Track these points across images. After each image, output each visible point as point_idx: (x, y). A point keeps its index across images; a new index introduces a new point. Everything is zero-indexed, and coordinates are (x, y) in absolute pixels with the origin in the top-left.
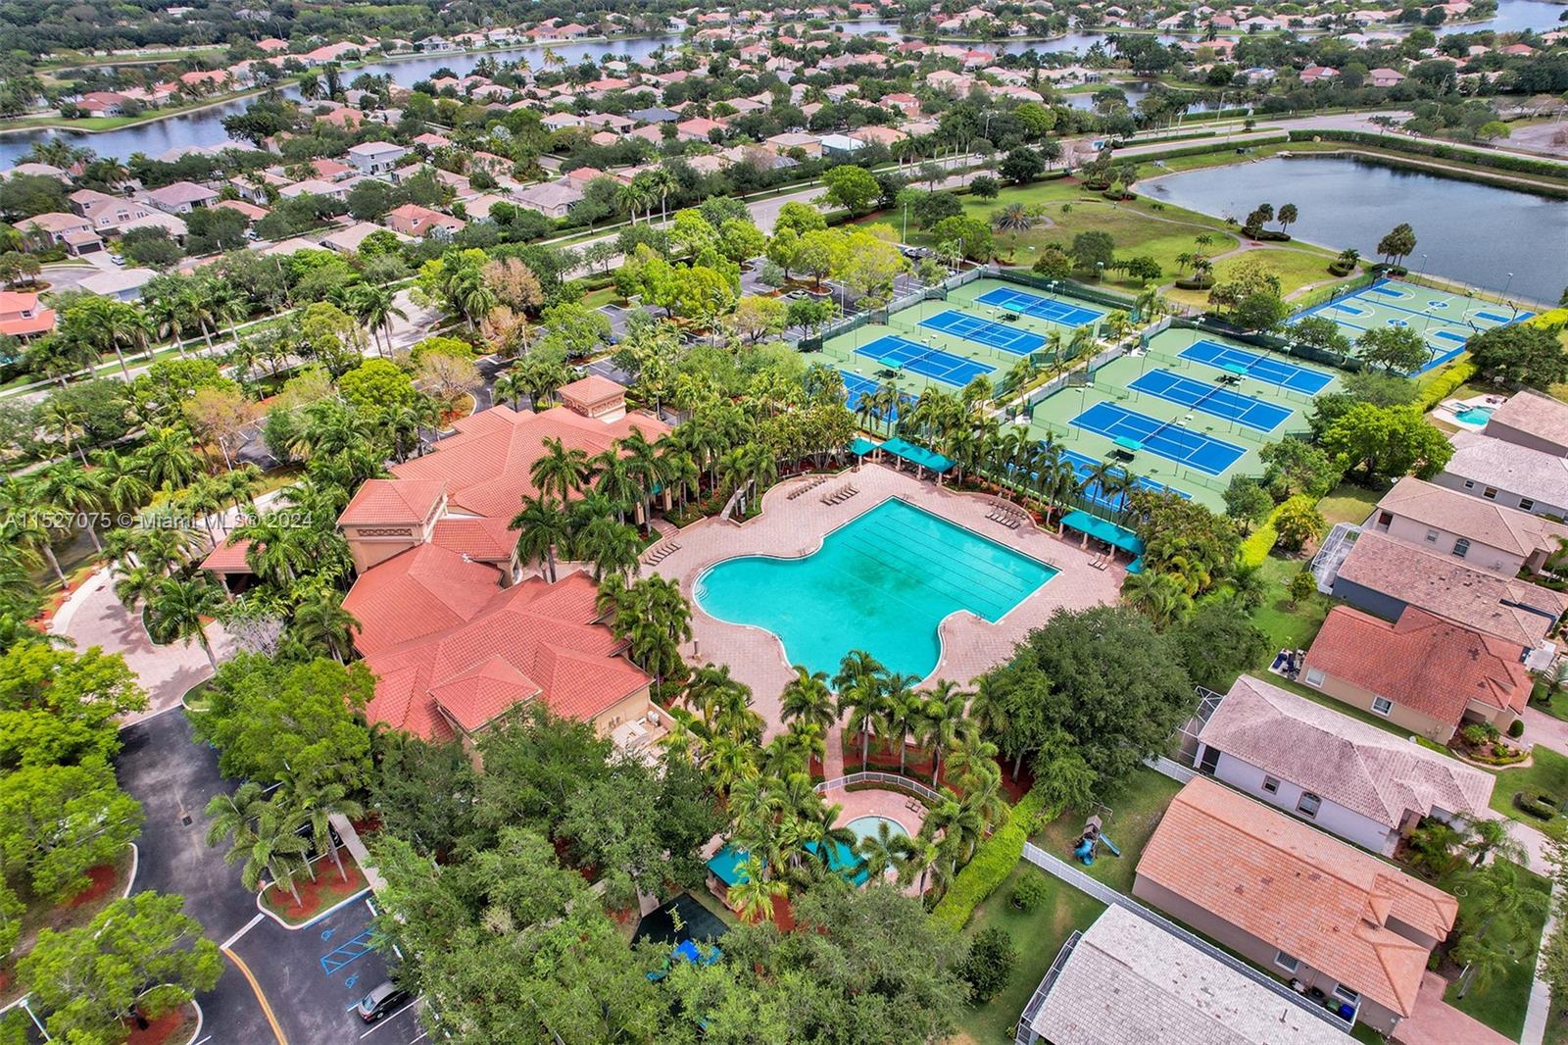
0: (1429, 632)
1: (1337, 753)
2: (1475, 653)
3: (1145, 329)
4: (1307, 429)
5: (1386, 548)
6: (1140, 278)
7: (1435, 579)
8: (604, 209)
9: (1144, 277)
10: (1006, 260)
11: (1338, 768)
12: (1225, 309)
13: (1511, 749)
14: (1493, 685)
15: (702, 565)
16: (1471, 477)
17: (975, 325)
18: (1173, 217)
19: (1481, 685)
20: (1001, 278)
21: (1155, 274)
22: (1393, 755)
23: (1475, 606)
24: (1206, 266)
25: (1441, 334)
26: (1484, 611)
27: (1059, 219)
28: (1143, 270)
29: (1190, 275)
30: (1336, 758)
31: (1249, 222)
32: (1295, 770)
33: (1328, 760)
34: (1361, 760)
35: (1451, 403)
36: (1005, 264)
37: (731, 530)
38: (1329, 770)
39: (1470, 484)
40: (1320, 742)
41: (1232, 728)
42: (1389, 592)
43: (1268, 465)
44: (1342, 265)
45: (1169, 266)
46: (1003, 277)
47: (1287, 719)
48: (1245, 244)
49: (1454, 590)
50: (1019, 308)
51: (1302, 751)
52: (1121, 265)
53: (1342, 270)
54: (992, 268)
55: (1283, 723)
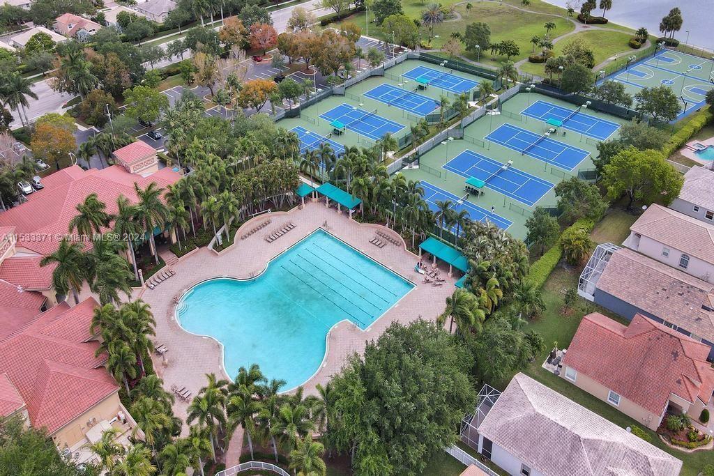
0: (646, 337)
1: (569, 445)
2: (676, 354)
3: (504, 95)
4: (592, 167)
5: (629, 264)
6: (506, 55)
7: (659, 290)
8: (187, 16)
9: (509, 55)
10: (426, 46)
11: (570, 459)
12: (555, 77)
13: (700, 433)
14: (687, 382)
15: (186, 287)
16: (697, 203)
17: (397, 94)
18: (537, 9)
19: (679, 382)
20: (421, 59)
21: (516, 53)
22: (610, 445)
23: (684, 312)
24: (549, 46)
25: (695, 90)
26: (691, 316)
27: (464, 14)
28: (509, 50)
29: (539, 53)
30: (568, 450)
31: (582, 11)
32: (540, 459)
33: (563, 452)
34: (585, 451)
35: (693, 144)
36: (426, 49)
37: (212, 258)
38: (563, 460)
39: (696, 209)
40: (559, 435)
41: (501, 423)
42: (628, 300)
43: (559, 198)
44: (637, 40)
45: (524, 46)
46: (423, 58)
47: (538, 414)
48: (579, 27)
49: (672, 299)
50: (426, 81)
51: (546, 443)
52: (494, 47)
53: (638, 44)
54: (417, 52)
55: (536, 418)
